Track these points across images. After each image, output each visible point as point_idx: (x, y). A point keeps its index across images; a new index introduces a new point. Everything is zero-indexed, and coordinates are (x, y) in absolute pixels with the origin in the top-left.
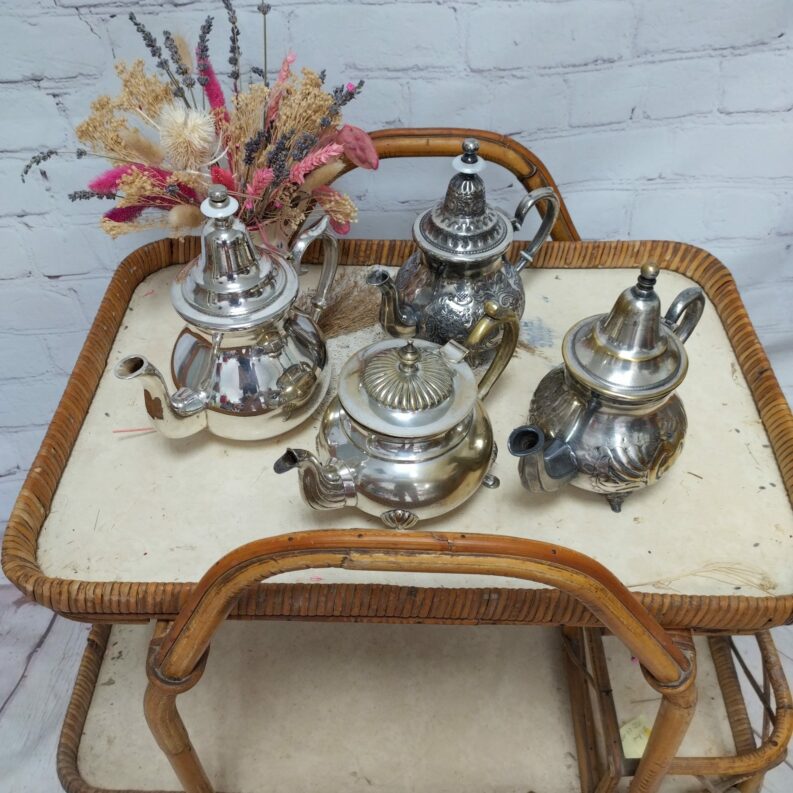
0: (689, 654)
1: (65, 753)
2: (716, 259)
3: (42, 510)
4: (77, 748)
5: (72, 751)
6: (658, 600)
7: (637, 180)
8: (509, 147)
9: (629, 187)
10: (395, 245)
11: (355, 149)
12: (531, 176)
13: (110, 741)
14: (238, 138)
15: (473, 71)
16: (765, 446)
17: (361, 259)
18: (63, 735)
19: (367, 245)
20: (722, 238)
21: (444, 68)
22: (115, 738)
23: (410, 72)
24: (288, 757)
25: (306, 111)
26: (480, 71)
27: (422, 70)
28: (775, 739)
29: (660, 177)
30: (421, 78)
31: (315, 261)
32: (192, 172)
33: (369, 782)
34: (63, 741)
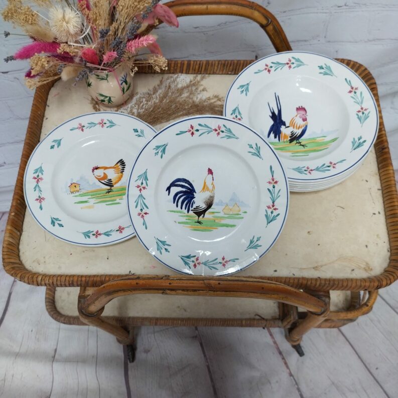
0: (327, 300)
1: (49, 302)
2: (369, 73)
3: (18, 233)
4: (54, 297)
5: (52, 300)
6: (314, 282)
7: (332, 7)
8: (255, 9)
9: (327, 11)
10: (190, 64)
11: (164, 16)
12: (267, 25)
14: (95, 20)
16: (379, 190)
18: (46, 294)
19: (175, 63)
20: (377, 39)
22: (70, 292)
24: (149, 300)
25: (133, 3)
28: (368, 304)
29: (345, 5)
32: (72, 44)
33: (185, 310)
34: (47, 296)
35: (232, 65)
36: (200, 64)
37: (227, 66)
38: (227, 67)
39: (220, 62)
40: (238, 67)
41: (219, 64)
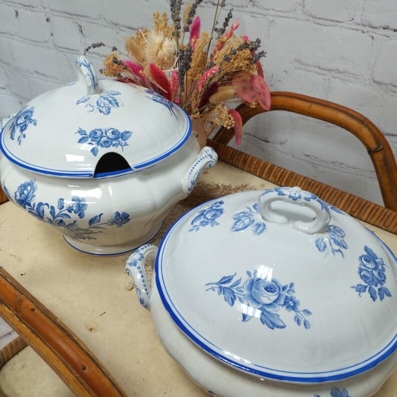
10: (273, 168)
12: (376, 151)
13: (23, 367)
15: (374, 81)
17: (252, 170)
19: (258, 162)
21: (355, 75)
23: (333, 73)
26: (379, 83)
27: (341, 73)
30: (338, 78)
31: (228, 161)
35: (319, 187)
36: (283, 172)
37: (313, 186)
38: (311, 188)
39: (306, 179)
40: (324, 193)
41: (304, 180)
